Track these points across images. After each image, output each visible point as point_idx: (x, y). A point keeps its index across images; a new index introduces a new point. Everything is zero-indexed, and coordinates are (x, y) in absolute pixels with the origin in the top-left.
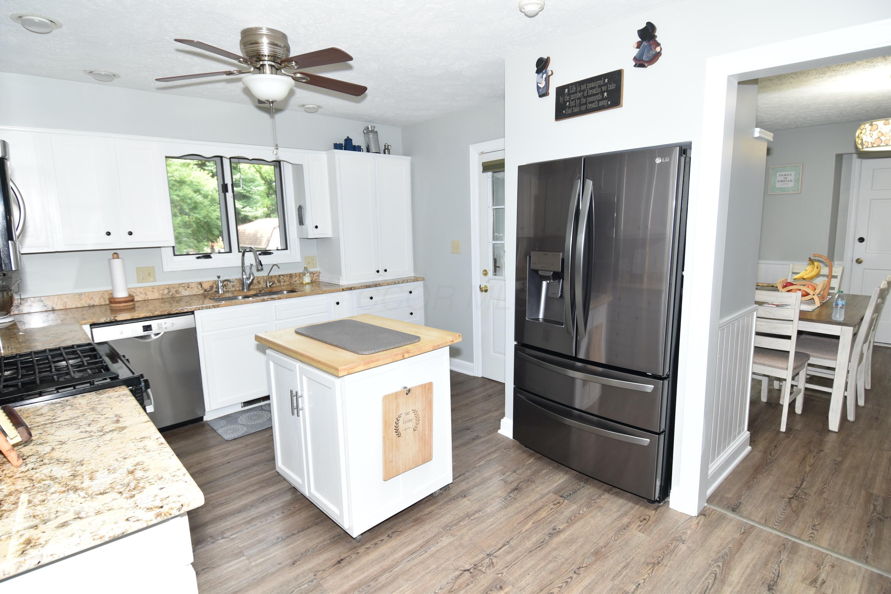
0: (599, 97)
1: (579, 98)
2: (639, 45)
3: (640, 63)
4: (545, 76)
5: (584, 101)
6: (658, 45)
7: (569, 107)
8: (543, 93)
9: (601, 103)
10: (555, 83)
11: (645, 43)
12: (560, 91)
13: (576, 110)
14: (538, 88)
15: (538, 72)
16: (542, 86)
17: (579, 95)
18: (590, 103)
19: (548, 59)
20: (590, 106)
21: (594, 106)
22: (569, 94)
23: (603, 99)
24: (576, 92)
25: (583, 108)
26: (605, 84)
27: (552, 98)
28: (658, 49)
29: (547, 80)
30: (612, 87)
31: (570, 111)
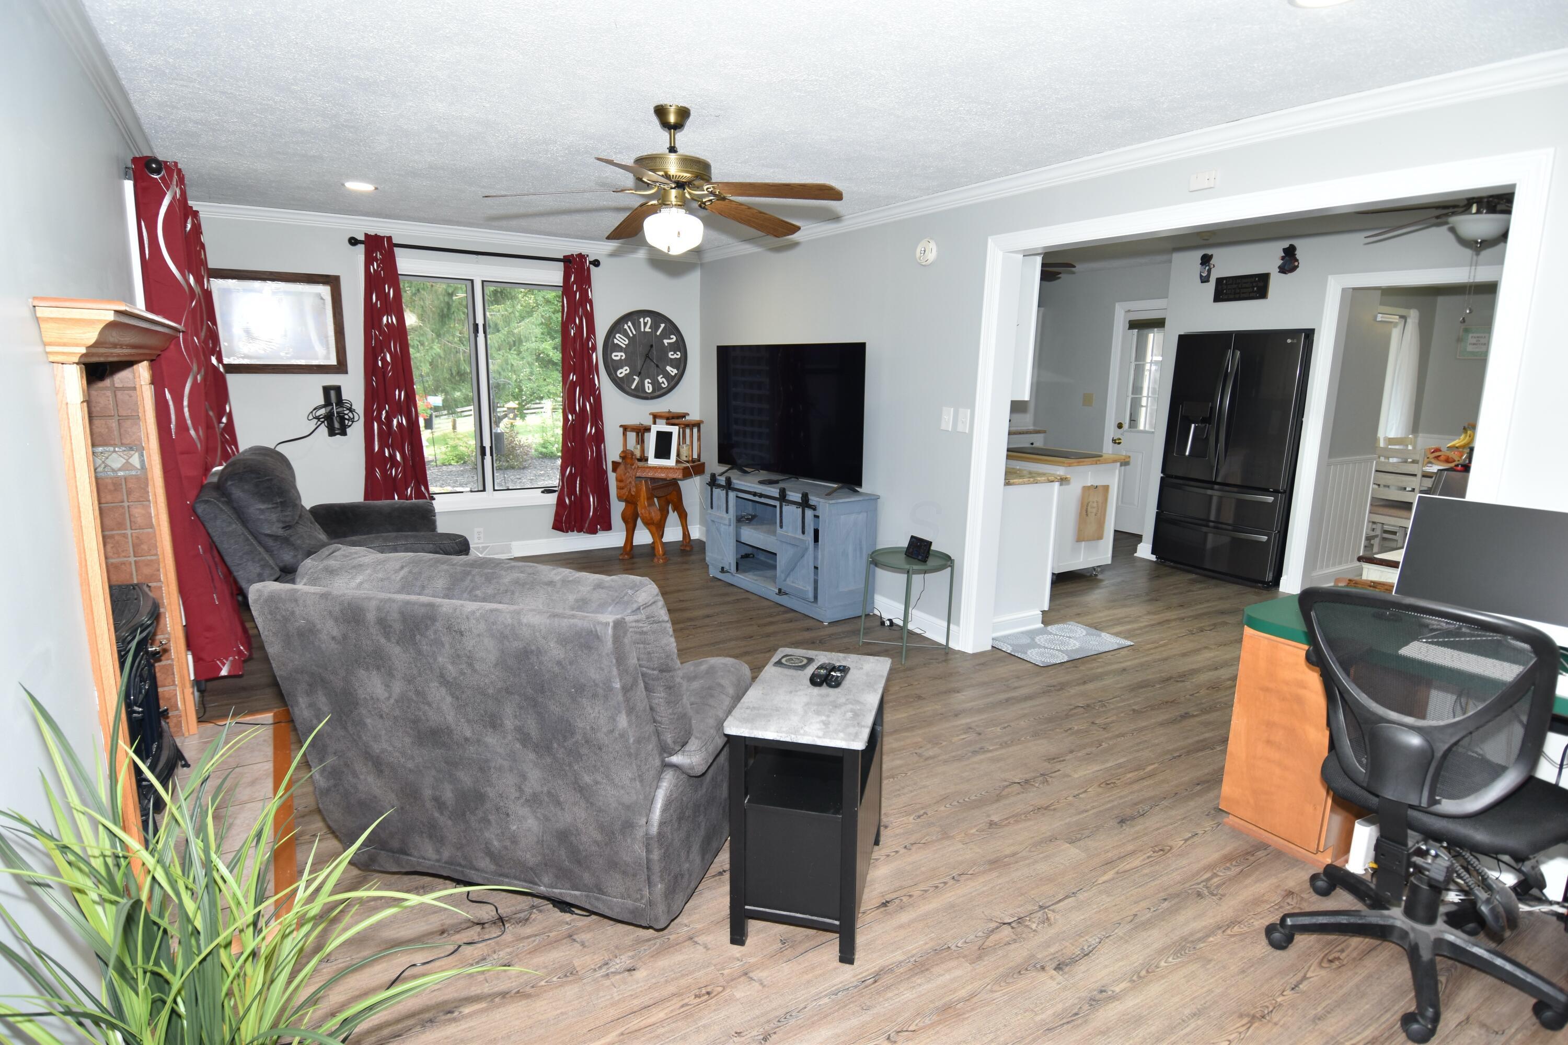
0: (1250, 290)
1: (1235, 289)
2: (1283, 258)
3: (1283, 270)
4: (1207, 268)
5: (1238, 291)
6: (1297, 260)
7: (1226, 294)
8: (1205, 280)
9: (1252, 295)
10: (1215, 274)
11: (1287, 258)
12: (1219, 281)
13: (1232, 296)
14: (1201, 276)
15: (1202, 264)
16: (1204, 275)
17: (1235, 286)
18: (1243, 293)
19: (1212, 255)
20: (1242, 295)
21: (1245, 295)
22: (1226, 284)
23: (1253, 292)
24: (1232, 284)
25: (1237, 296)
26: (1255, 282)
27: (1212, 285)
28: (1296, 264)
29: (1209, 271)
30: (1261, 284)
31: (1226, 297)
